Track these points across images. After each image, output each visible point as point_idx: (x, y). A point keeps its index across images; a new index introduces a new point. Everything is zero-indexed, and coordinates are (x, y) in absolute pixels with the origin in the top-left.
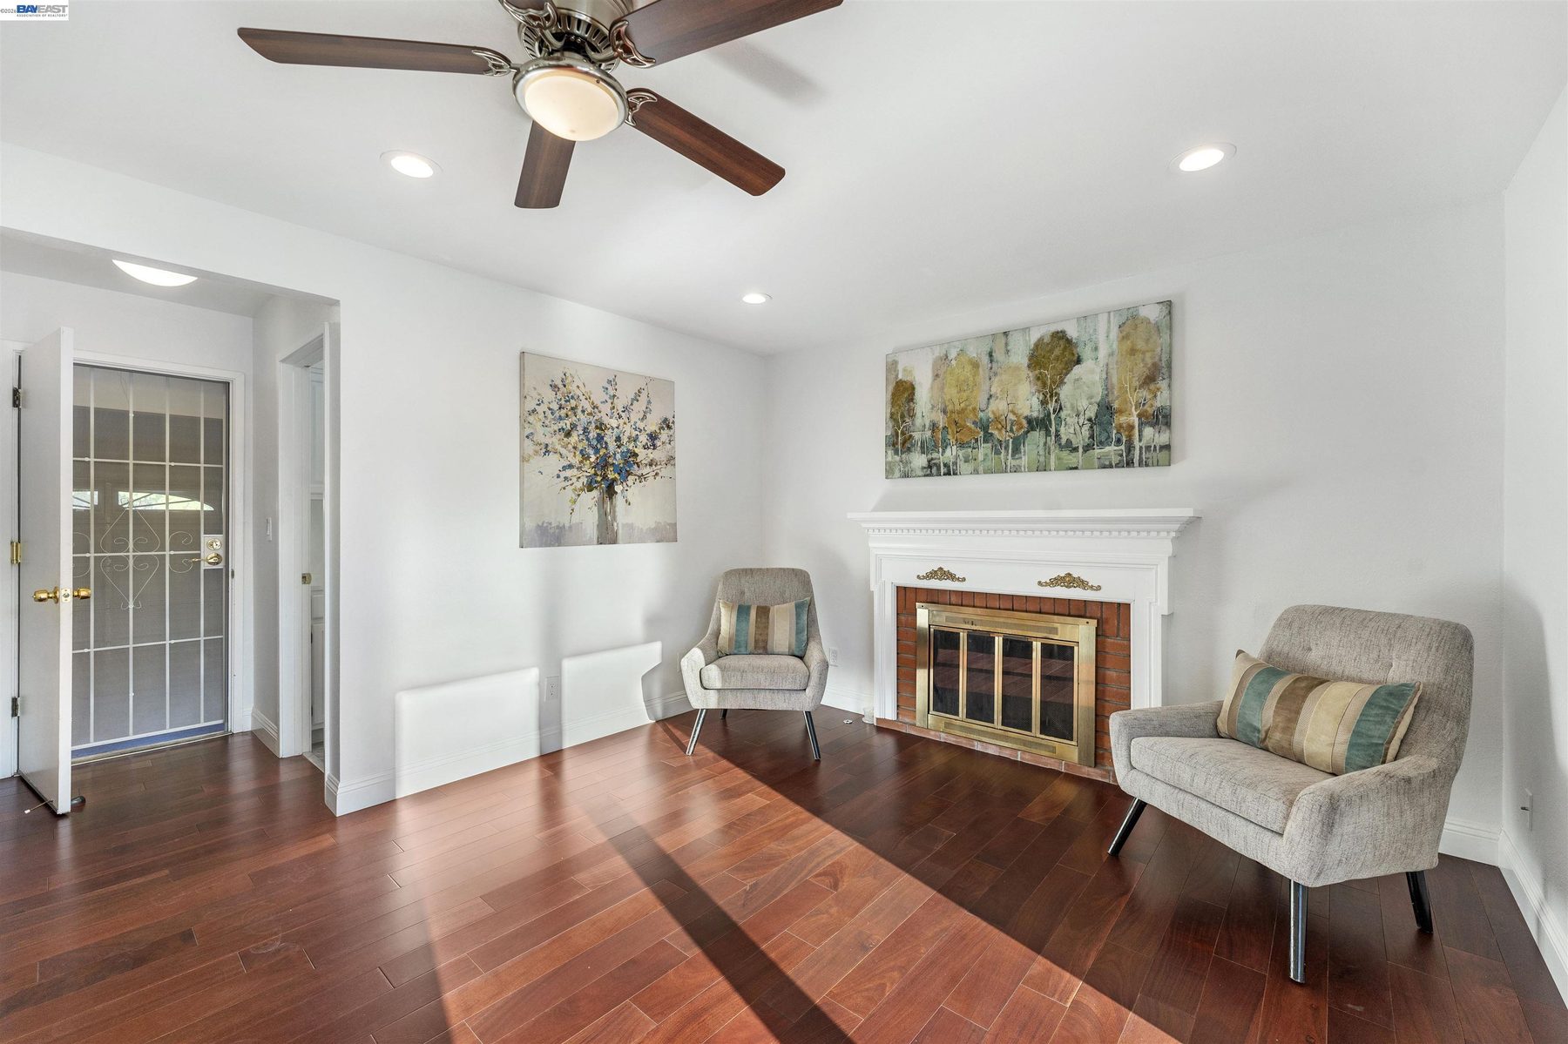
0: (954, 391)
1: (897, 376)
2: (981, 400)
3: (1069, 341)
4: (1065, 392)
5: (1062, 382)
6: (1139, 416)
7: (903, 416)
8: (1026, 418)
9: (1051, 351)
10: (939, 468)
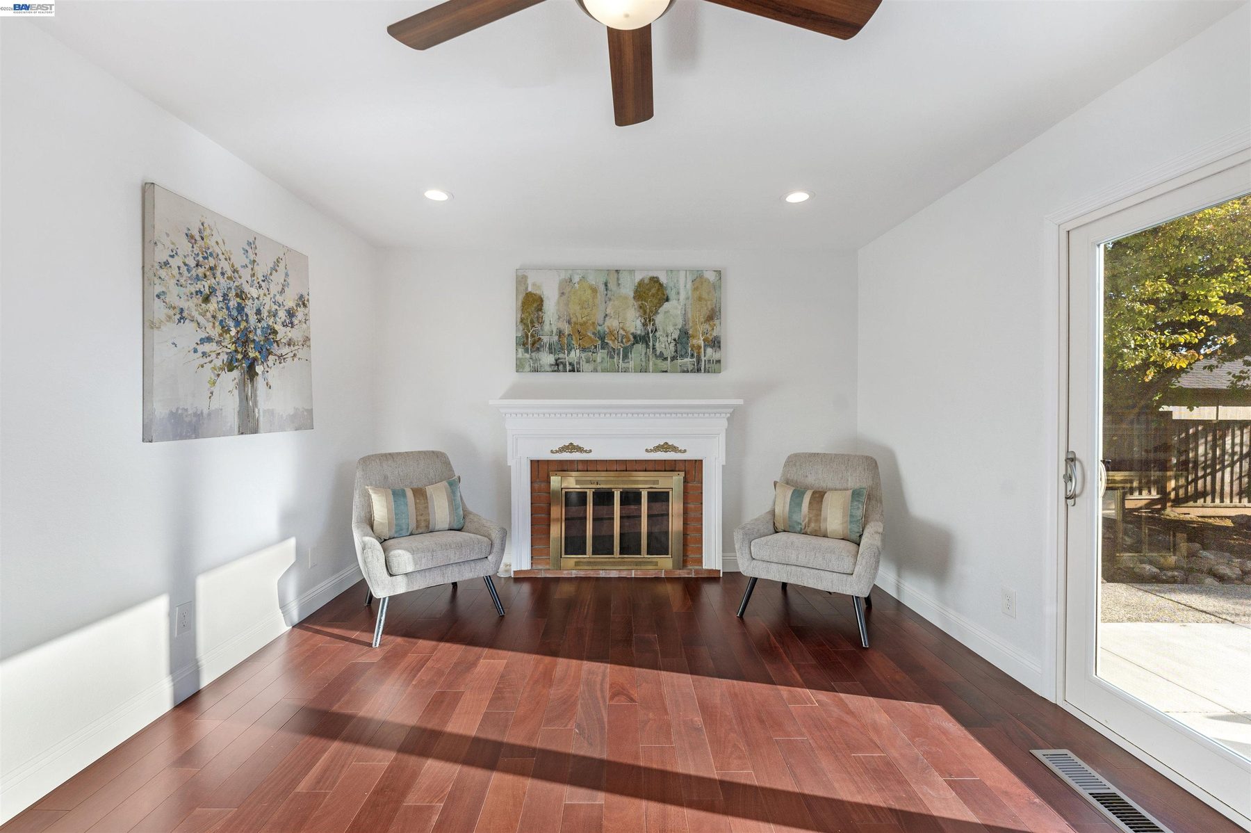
0: (578, 308)
1: (527, 288)
2: (600, 318)
3: (661, 285)
4: (659, 319)
5: (656, 313)
6: (704, 340)
7: (532, 322)
8: (632, 334)
9: (649, 290)
10: (565, 366)
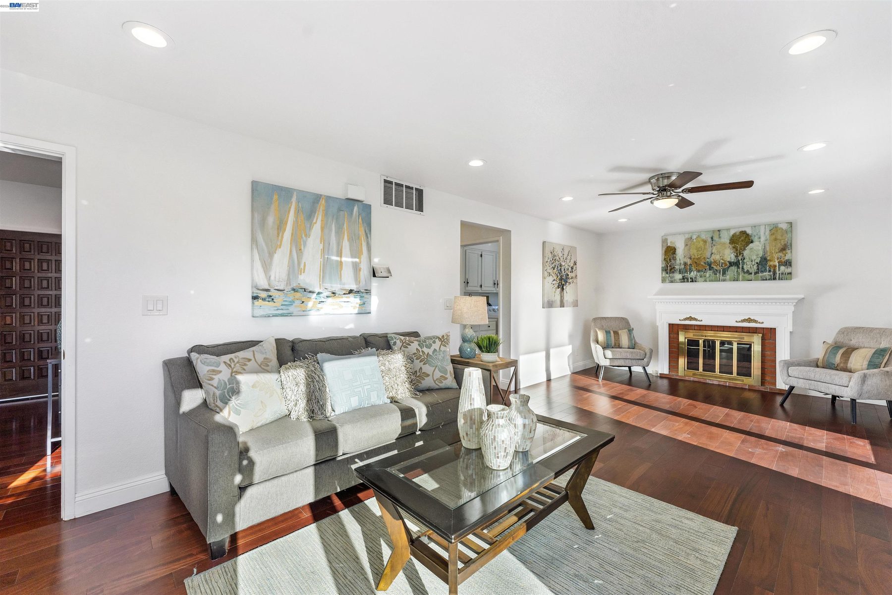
0: (695, 251)
1: (667, 245)
2: (708, 254)
3: (748, 235)
4: (746, 253)
5: (745, 249)
6: (779, 262)
7: (670, 260)
8: (729, 262)
9: (740, 238)
10: (688, 279)
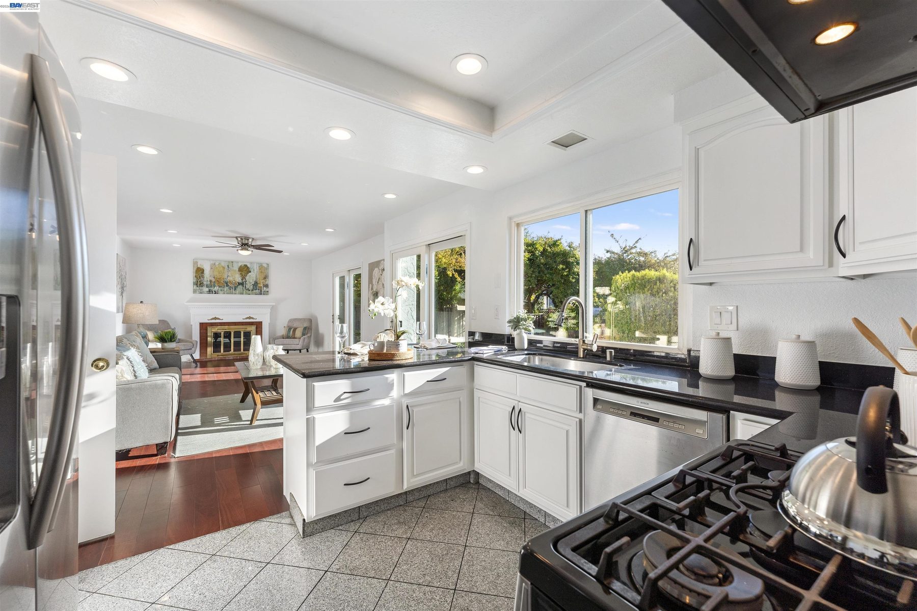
0: (217, 273)
1: (197, 266)
2: (226, 276)
3: (248, 267)
4: (247, 278)
5: (246, 276)
6: (263, 285)
8: (238, 282)
9: (244, 268)
10: (212, 292)
